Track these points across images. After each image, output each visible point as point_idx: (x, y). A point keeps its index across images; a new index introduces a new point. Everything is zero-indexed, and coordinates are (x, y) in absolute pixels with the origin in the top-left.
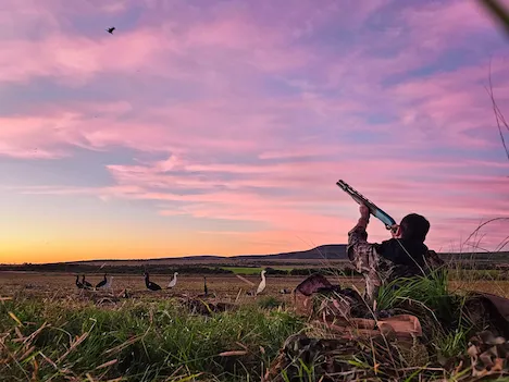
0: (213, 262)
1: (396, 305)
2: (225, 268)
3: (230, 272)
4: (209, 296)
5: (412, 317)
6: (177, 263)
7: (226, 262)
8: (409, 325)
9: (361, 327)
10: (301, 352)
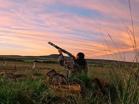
0: (19, 57)
1: (74, 80)
2: (22, 60)
3: (24, 61)
4: (16, 70)
5: (78, 85)
6: (7, 57)
7: (23, 58)
8: (77, 88)
9: (65, 88)
10: (48, 102)
